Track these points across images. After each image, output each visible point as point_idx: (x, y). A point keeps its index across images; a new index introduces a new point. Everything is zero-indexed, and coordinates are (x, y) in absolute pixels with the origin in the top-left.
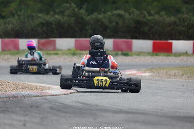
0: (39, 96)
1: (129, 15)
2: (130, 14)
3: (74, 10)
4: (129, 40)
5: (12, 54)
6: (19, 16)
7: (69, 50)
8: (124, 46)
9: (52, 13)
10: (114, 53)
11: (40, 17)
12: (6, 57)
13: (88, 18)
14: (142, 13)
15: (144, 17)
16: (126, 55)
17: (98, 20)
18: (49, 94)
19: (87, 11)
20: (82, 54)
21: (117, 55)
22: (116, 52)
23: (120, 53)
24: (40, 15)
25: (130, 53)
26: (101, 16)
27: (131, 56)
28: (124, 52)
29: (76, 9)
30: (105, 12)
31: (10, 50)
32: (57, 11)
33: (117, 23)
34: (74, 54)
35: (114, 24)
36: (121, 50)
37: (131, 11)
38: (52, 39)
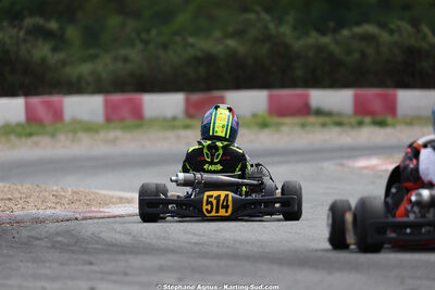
0: (76, 219)
1: (390, 35)
2: (391, 32)
3: (266, 28)
4: (390, 91)
5: (125, 129)
6: (146, 43)
7: (255, 116)
8: (377, 105)
9: (217, 34)
10: (354, 120)
11: (192, 46)
12: (112, 135)
13: (298, 45)
14: (418, 31)
15: (424, 37)
16: (381, 124)
17: (320, 49)
18: (102, 215)
19: (295, 28)
20: (283, 124)
21: (360, 124)
22: (358, 118)
23: (368, 119)
24: (191, 40)
25: (390, 119)
26: (326, 40)
27: (394, 126)
28: (379, 118)
29: (272, 26)
30: (335, 31)
31: (122, 119)
32: (230, 29)
33: (363, 54)
34: (264, 125)
35: (356, 56)
36: (371, 113)
37: (392, 26)
38: (216, 93)
